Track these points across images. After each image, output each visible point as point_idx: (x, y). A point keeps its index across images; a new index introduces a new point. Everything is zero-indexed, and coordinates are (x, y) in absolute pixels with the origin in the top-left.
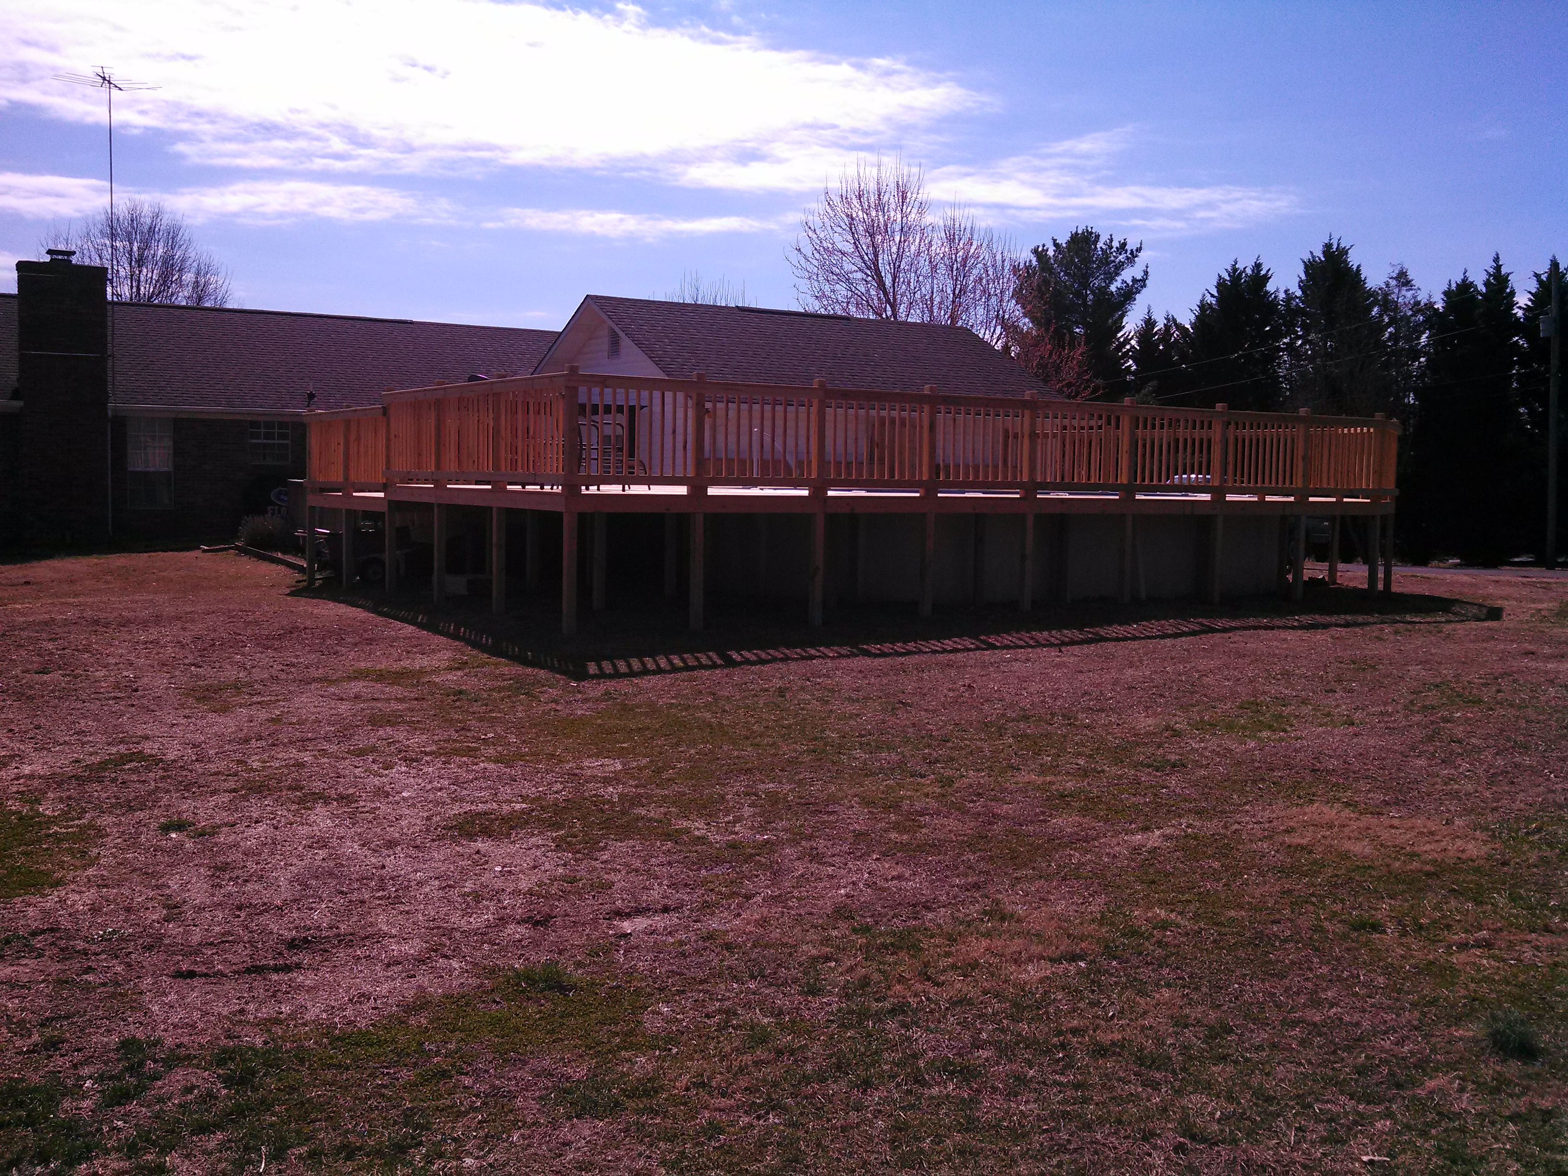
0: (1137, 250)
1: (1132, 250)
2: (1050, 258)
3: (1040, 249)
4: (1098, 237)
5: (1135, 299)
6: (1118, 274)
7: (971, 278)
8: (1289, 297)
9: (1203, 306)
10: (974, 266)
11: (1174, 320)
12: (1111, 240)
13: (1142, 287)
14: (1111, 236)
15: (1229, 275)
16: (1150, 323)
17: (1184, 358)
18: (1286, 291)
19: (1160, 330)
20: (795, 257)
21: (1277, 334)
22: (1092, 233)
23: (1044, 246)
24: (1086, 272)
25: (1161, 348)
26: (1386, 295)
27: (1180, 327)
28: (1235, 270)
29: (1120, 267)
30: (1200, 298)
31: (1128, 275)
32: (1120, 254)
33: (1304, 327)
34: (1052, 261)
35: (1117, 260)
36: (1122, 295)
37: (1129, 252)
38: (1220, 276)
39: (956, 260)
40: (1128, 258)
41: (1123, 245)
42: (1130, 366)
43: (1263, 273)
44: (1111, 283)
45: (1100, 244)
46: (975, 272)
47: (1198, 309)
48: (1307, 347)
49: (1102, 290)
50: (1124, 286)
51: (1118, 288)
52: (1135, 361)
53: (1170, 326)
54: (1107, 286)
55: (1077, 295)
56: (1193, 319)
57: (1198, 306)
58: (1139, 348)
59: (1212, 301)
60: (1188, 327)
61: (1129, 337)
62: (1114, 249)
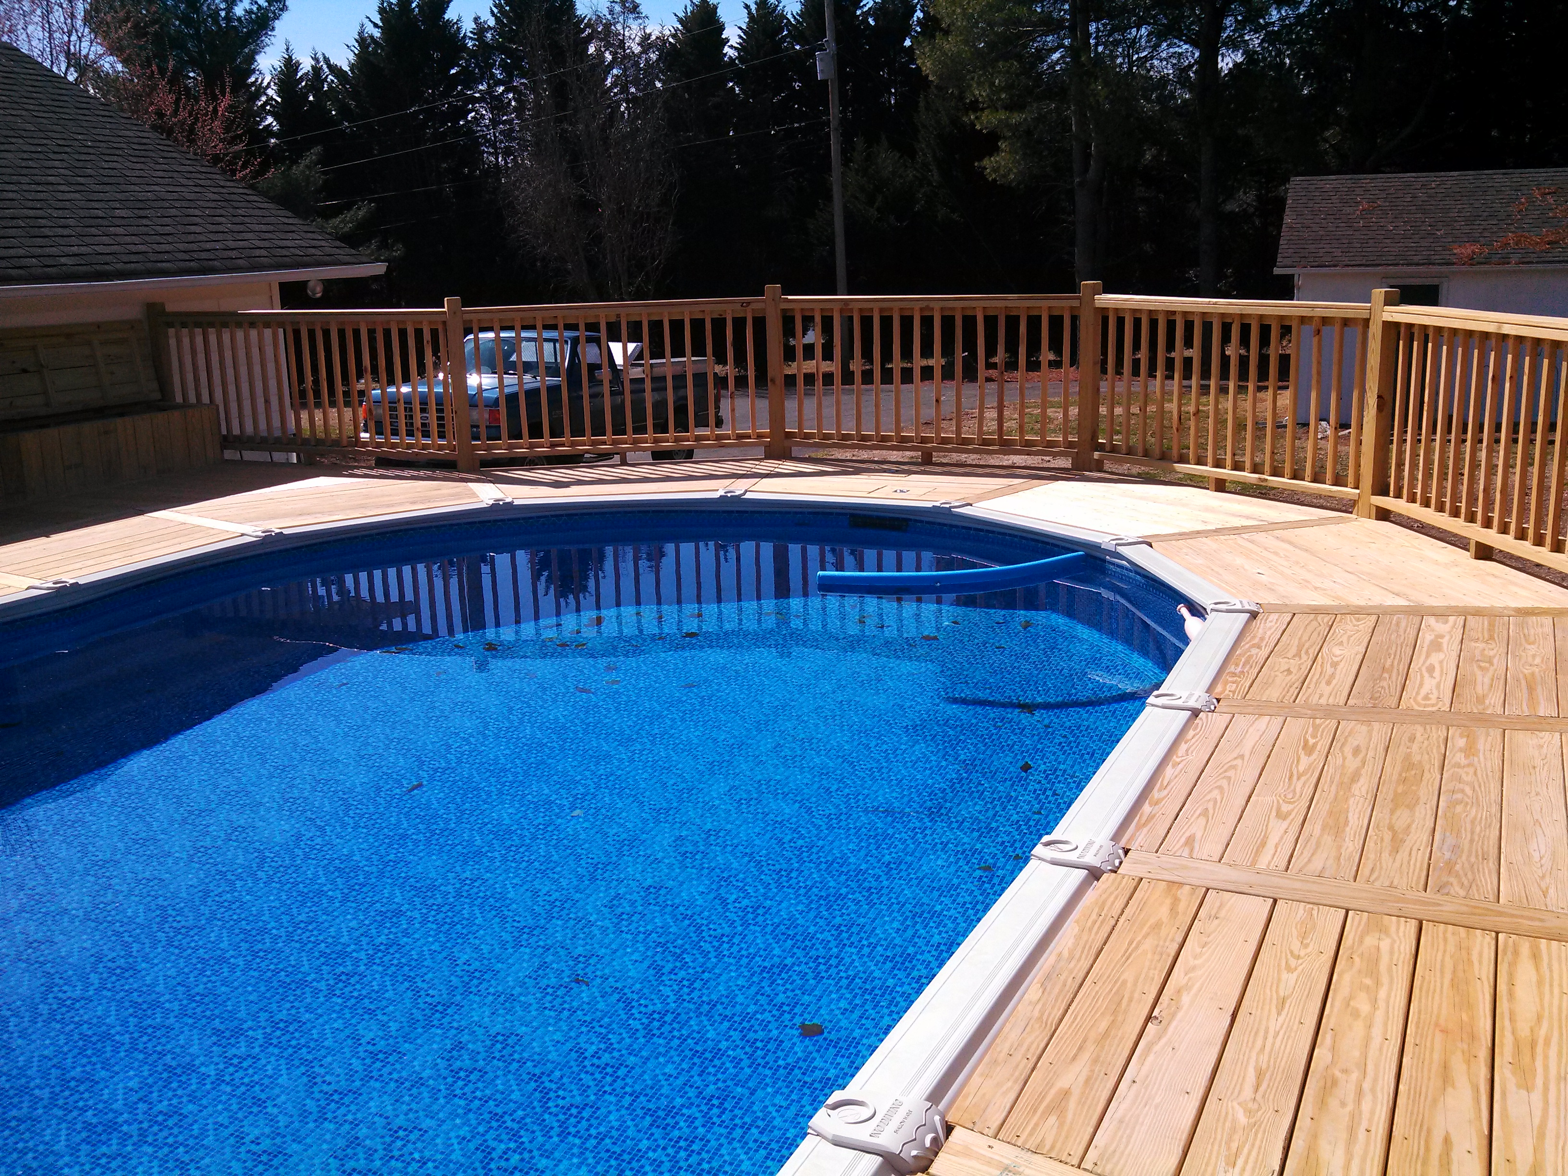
5: (273, 29)
8: (481, 29)
9: (363, 41)
11: (327, 60)
13: (282, 10)
16: (291, 66)
17: (345, 112)
18: (476, 19)
19: (307, 74)
21: (468, 79)
25: (311, 98)
26: (608, 26)
27: (334, 69)
30: (357, 29)
33: (504, 67)
36: (251, 21)
42: (270, 125)
44: (234, 3)
47: (356, 45)
48: (511, 96)
49: (223, 14)
50: (255, 8)
51: (246, 11)
52: (276, 117)
53: (321, 68)
54: (229, 10)
55: (186, 20)
56: (352, 57)
57: (357, 41)
58: (279, 100)
59: (377, 33)
60: (346, 68)
61: (265, 84)
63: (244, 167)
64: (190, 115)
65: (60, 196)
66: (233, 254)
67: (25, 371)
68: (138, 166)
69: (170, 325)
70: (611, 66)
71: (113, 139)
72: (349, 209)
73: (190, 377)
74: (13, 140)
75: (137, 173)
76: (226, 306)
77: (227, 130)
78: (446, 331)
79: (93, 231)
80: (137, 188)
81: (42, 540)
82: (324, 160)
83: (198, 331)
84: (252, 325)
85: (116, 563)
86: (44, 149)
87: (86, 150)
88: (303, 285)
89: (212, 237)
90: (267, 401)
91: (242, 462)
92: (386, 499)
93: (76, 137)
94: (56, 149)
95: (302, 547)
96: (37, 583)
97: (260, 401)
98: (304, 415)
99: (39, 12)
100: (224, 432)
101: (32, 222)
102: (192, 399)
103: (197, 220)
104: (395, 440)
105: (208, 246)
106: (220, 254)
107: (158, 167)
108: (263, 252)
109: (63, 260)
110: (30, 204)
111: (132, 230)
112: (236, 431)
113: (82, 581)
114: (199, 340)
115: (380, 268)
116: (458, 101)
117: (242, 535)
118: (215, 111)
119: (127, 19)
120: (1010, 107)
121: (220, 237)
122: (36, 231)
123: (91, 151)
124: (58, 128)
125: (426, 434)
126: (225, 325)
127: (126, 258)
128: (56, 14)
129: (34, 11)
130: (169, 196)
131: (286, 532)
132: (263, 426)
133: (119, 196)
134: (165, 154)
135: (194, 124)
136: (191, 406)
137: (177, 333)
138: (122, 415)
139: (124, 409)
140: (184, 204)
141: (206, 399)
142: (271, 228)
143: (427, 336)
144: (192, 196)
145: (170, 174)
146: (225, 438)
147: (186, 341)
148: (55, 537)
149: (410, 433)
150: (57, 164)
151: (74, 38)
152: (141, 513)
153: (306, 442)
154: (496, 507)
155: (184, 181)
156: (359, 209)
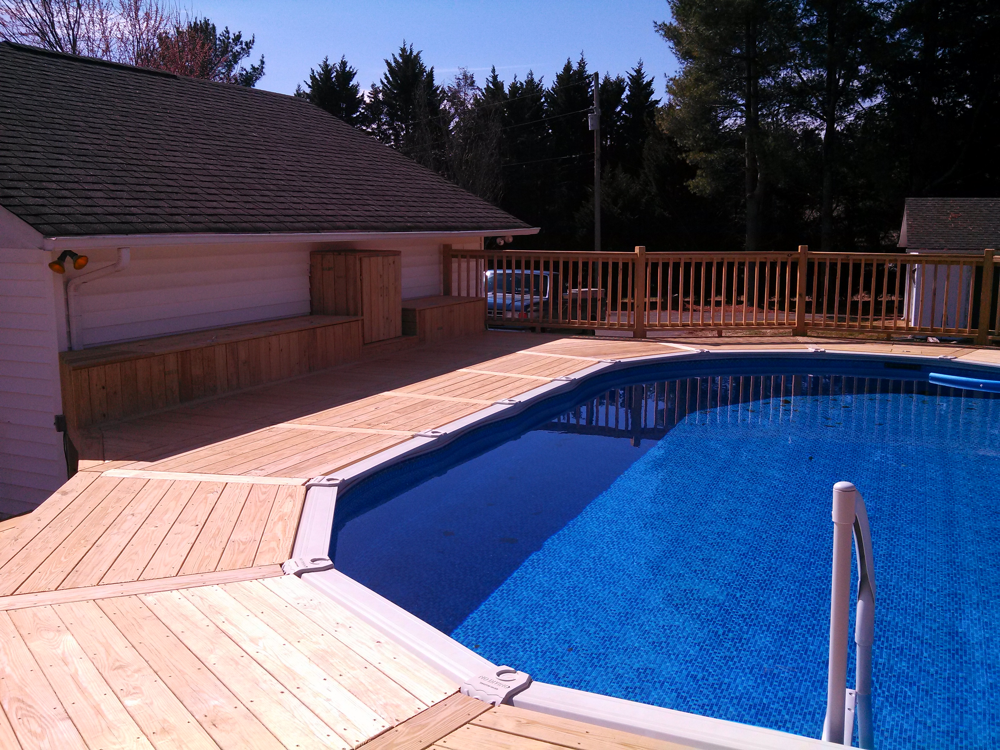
0: (251, 42)
1: (246, 42)
4: (215, 28)
6: (236, 62)
8: (375, 92)
12: (227, 32)
14: (227, 28)
15: (323, 70)
18: (373, 86)
21: (365, 120)
22: (209, 24)
26: (455, 92)
28: (326, 65)
29: (236, 58)
30: (296, 88)
31: (245, 63)
32: (236, 45)
33: (388, 114)
35: (234, 51)
37: (244, 43)
38: (314, 71)
40: (243, 49)
41: (238, 38)
43: (348, 70)
44: (231, 70)
45: (218, 34)
48: (391, 132)
50: (244, 72)
51: (239, 74)
59: (308, 90)
62: (231, 40)
69: (456, 256)
70: (453, 117)
115: (535, 230)
117: (599, 362)
120: (708, 150)
131: (622, 361)
137: (459, 260)
154: (703, 353)
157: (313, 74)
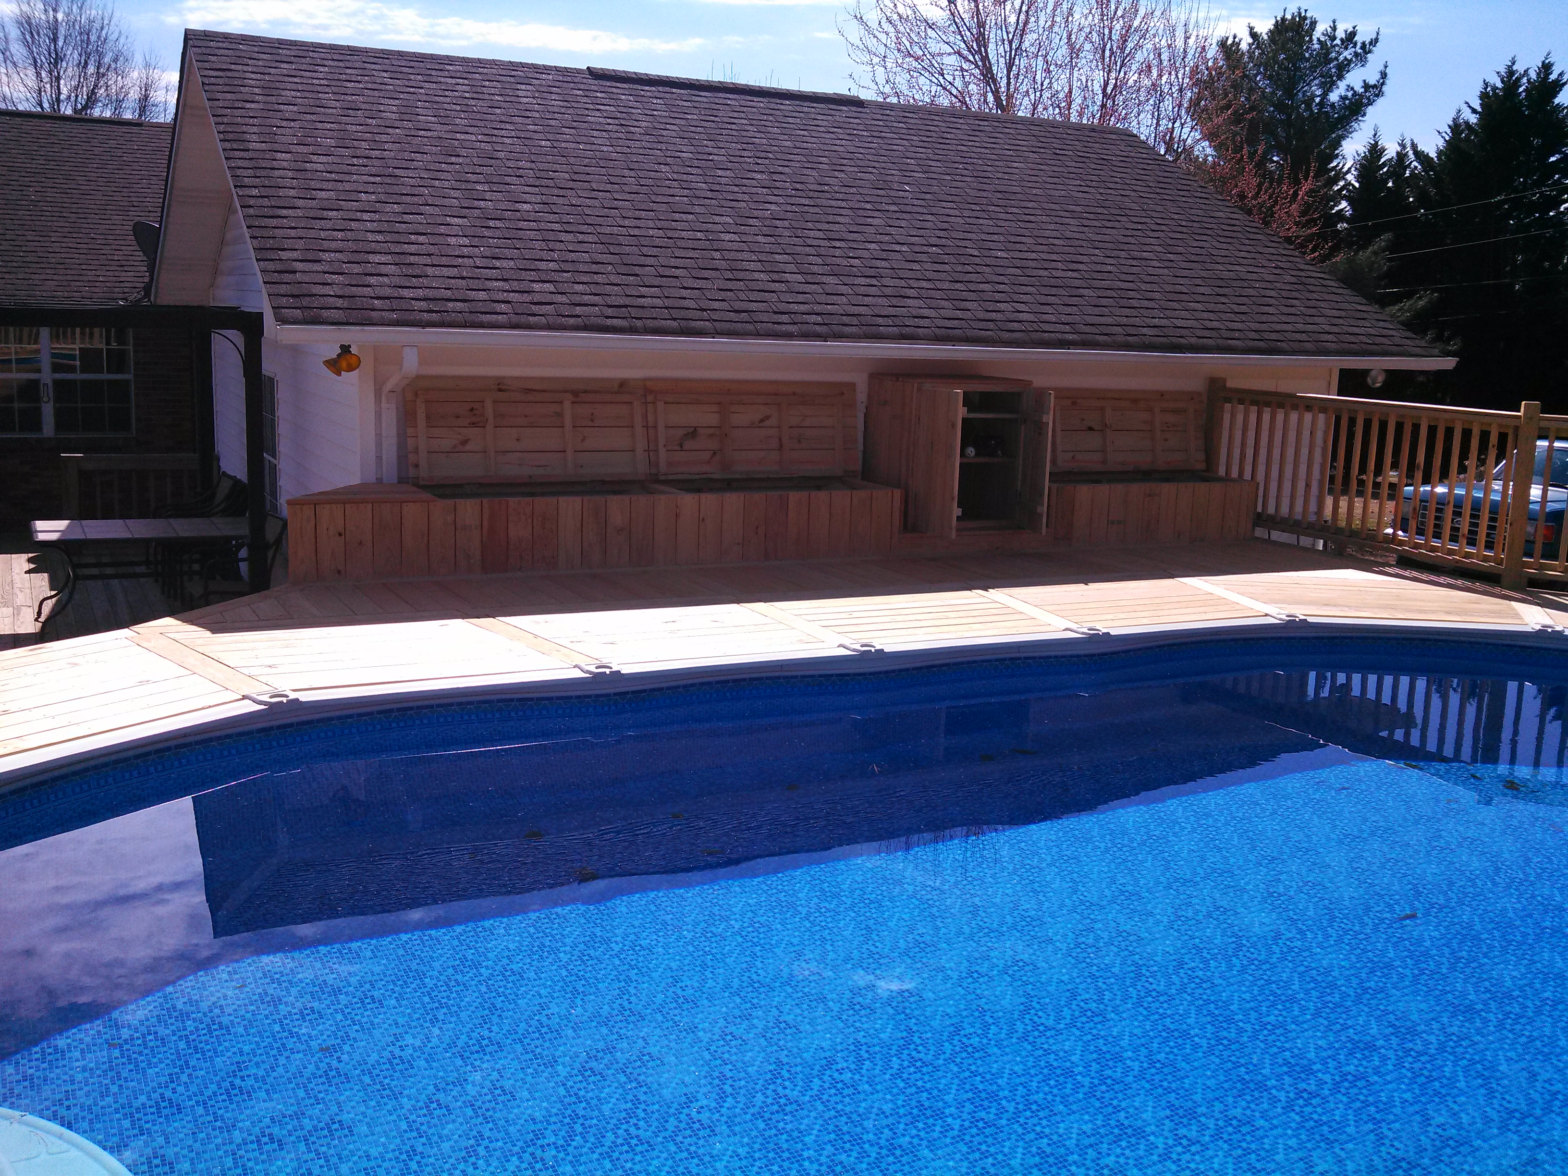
0: (1371, 43)
1: (1364, 43)
2: (1243, 54)
3: (1230, 42)
4: (1314, 23)
5: (1364, 115)
6: (1341, 77)
7: (1134, 68)
9: (1456, 127)
10: (1138, 47)
11: (1414, 146)
12: (1334, 29)
13: (1377, 96)
14: (1334, 22)
15: (1503, 81)
16: (1375, 151)
17: (1423, 199)
19: (1390, 160)
20: (855, 32)
22: (1305, 18)
23: (1235, 37)
24: (1295, 75)
25: (1390, 184)
27: (1420, 156)
28: (1511, 72)
29: (1343, 68)
30: (1453, 114)
31: (1355, 79)
32: (1346, 48)
34: (1246, 59)
35: (1341, 58)
36: (1346, 108)
37: (1359, 45)
38: (1486, 84)
39: (1110, 38)
40: (1356, 54)
41: (1351, 36)
42: (1343, 209)
43: (1553, 77)
44: (1330, 90)
45: (1318, 33)
46: (1139, 56)
47: (1449, 131)
49: (1317, 100)
50: (1350, 94)
51: (1341, 97)
52: (1351, 203)
53: (1406, 154)
54: (1325, 95)
55: (1280, 107)
56: (1441, 143)
57: (1450, 127)
58: (1357, 185)
59: (1473, 119)
60: (1433, 155)
61: (1345, 170)
62: (1338, 42)
63: (1313, 251)
64: (1270, 197)
65: (1151, 271)
66: (1303, 337)
67: (1090, 429)
68: (1225, 246)
69: (1228, 400)
71: (1205, 219)
72: (1409, 298)
73: (1237, 452)
74: (1118, 218)
75: (1224, 253)
76: (1285, 387)
77: (1303, 214)
78: (1516, 437)
79: (1175, 305)
80: (1221, 268)
81: (1082, 586)
82: (1392, 247)
83: (1254, 409)
84: (1308, 408)
85: (1145, 621)
86: (1144, 227)
87: (1180, 229)
88: (1365, 373)
89: (1284, 319)
90: (1308, 486)
91: (1269, 541)
92: (1418, 603)
93: (1173, 216)
94: (1154, 227)
95: (1323, 638)
96: (1074, 626)
97: (1301, 485)
98: (1343, 503)
99: (1151, 102)
100: (1259, 510)
101: (1123, 294)
102: (1235, 474)
103: (1272, 301)
104: (1436, 543)
105: (1278, 327)
106: (1289, 336)
107: (1243, 248)
108: (1330, 337)
109: (1145, 331)
110: (1123, 277)
111: (1211, 307)
112: (1271, 510)
113: (1113, 632)
114: (1253, 417)
115: (1449, 363)
116: (1552, 191)
117: (1266, 615)
118: (1296, 194)
119: (1228, 107)
121: (1292, 319)
122: (1124, 302)
123: (1184, 230)
124: (1159, 208)
125: (1472, 542)
126: (1281, 405)
127: (1199, 333)
128: (1166, 103)
129: (1148, 100)
130: (1250, 276)
131: (1310, 620)
132: (1299, 508)
133: (1204, 274)
134: (1252, 236)
135: (1273, 206)
136: (1233, 480)
137: (1233, 407)
138: (1167, 480)
139: (1172, 475)
140: (1264, 285)
141: (1247, 476)
142: (1343, 314)
143: (1494, 439)
144: (1271, 278)
145: (1253, 255)
146: (1259, 515)
147: (1240, 418)
148: (1092, 586)
149: (1454, 539)
150: (1152, 241)
151: (1177, 124)
152: (1172, 576)
153: (1339, 531)
154: (1542, 634)
155: (1266, 263)
156: (1420, 298)
157: (1486, 89)
